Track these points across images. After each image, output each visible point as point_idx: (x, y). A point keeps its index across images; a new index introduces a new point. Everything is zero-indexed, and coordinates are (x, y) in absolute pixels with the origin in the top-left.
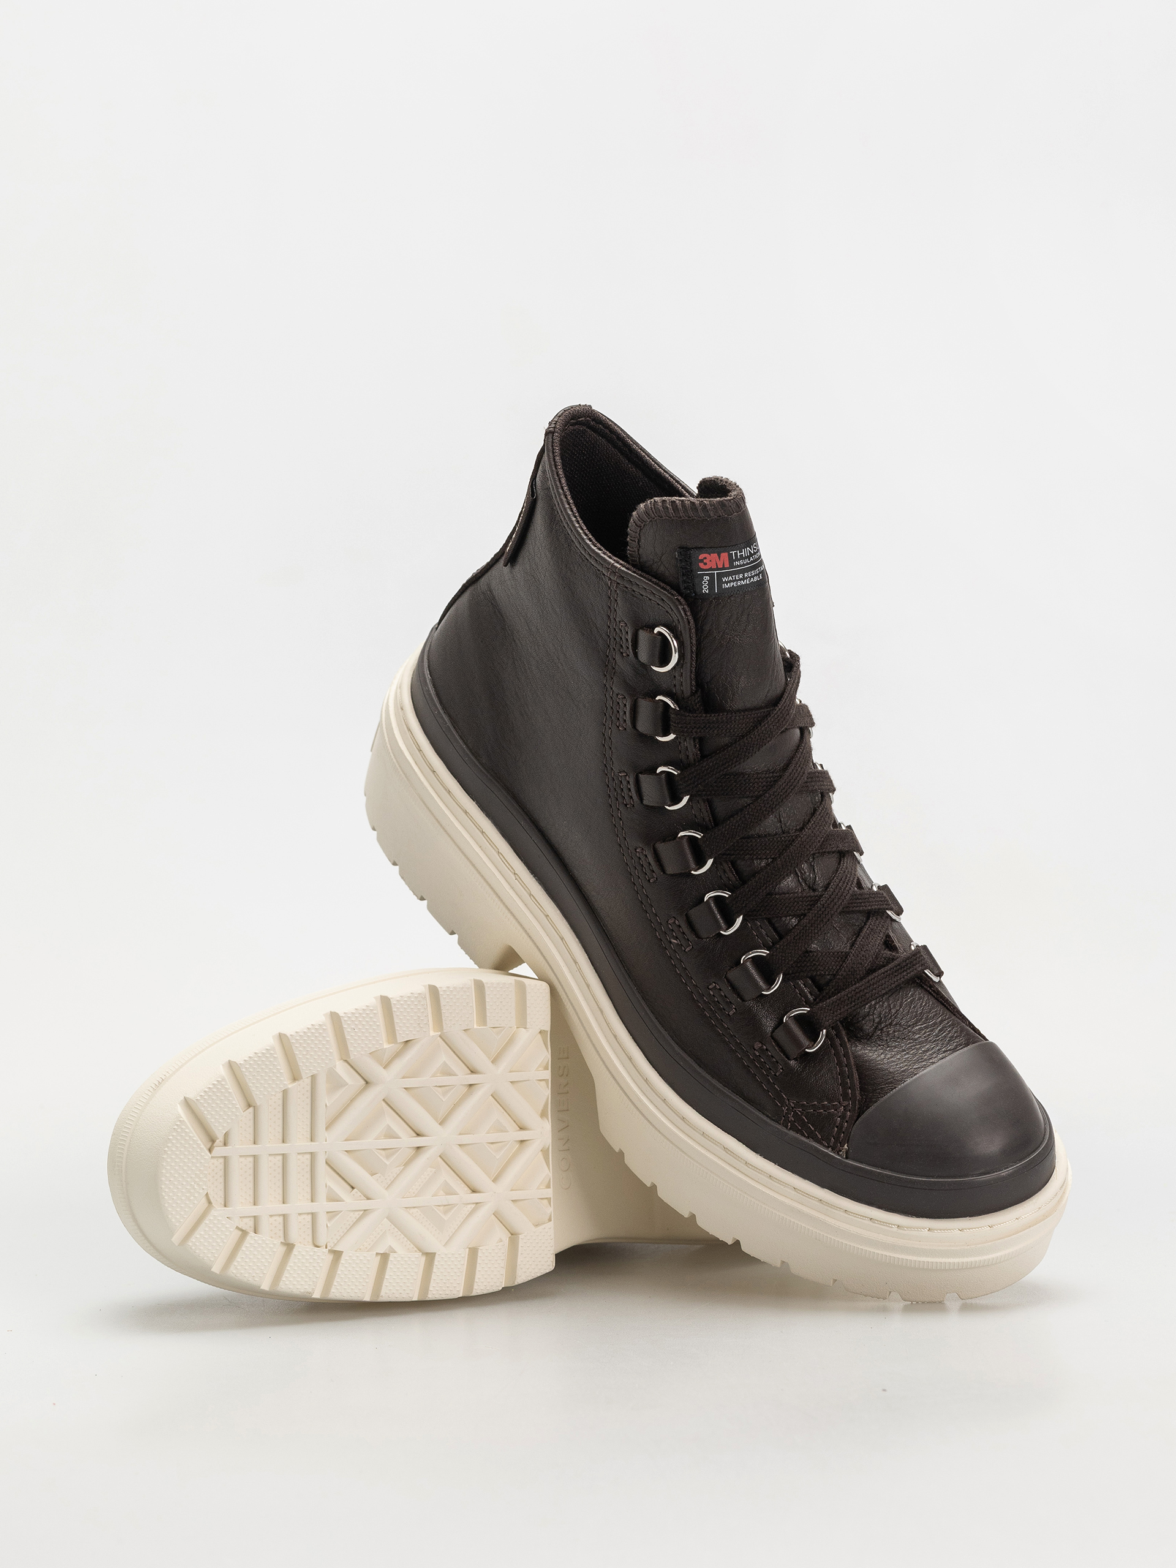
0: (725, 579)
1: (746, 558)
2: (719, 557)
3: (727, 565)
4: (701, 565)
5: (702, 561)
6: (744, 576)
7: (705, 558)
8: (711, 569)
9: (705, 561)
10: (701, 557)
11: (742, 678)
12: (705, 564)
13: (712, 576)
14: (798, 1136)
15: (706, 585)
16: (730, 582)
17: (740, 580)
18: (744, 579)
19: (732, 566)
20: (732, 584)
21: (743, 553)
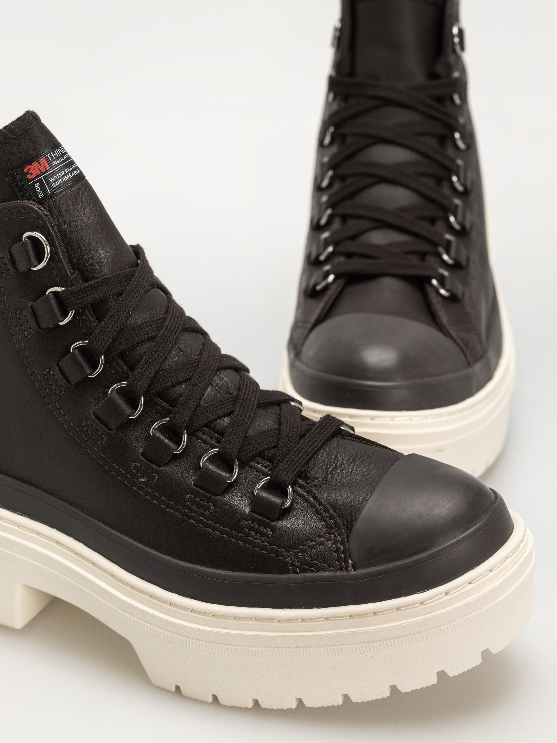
0: (52, 180)
1: (60, 157)
2: (39, 163)
3: (48, 168)
4: (29, 177)
5: (28, 173)
6: (65, 172)
7: (29, 169)
8: (38, 176)
9: (30, 172)
10: (26, 170)
11: (100, 251)
12: (31, 174)
13: (40, 181)
14: (309, 574)
15: (39, 191)
16: (56, 180)
17: (63, 176)
18: (66, 174)
19: (52, 167)
20: (59, 182)
21: (56, 154)
